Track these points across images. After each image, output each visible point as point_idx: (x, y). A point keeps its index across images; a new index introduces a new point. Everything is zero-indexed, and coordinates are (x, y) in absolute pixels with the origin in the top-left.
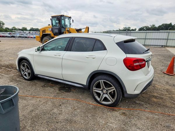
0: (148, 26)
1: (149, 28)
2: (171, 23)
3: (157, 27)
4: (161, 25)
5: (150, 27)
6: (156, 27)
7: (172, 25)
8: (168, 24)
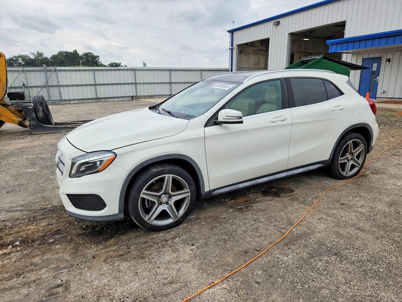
0: (27, 56)
1: (30, 59)
2: (76, 51)
3: (49, 58)
4: (56, 53)
5: (32, 57)
6: (46, 58)
7: (78, 54)
8: (70, 53)
